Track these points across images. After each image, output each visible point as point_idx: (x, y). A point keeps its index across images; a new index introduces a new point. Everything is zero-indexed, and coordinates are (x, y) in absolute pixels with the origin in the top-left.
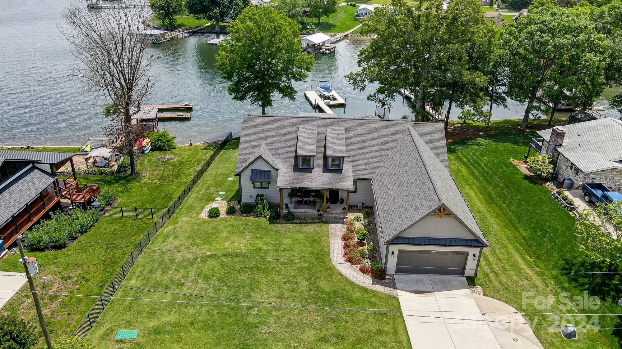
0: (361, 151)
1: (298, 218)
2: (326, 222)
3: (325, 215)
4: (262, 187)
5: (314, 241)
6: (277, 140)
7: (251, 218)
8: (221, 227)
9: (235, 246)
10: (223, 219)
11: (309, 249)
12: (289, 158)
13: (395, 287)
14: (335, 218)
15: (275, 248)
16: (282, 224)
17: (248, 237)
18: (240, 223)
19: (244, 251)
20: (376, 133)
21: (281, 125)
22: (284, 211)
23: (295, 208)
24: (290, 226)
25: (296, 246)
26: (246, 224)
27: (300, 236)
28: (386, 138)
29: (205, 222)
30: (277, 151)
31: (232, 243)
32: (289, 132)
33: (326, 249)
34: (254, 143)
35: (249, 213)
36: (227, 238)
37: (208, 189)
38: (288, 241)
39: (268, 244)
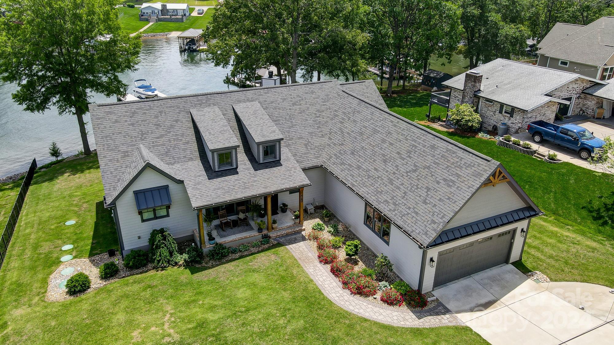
0: (292, 130)
1: (234, 252)
2: (279, 245)
3: (273, 234)
4: (156, 218)
5: (283, 279)
6: (162, 136)
7: (152, 273)
8: (105, 305)
9: (155, 334)
10: (99, 291)
12: (191, 159)
13: (447, 311)
14: (287, 235)
15: (229, 313)
16: (213, 267)
17: (169, 308)
18: (136, 287)
19: (177, 337)
20: (303, 102)
21: (161, 112)
22: (208, 247)
23: (222, 236)
24: (229, 266)
25: (263, 297)
26: (150, 287)
27: (256, 278)
28: (318, 107)
29: (65, 307)
30: (167, 153)
31: (146, 329)
32: (177, 121)
33: (310, 286)
34: (124, 148)
35: (145, 265)
36: (131, 324)
37: (36, 247)
38: (242, 293)
39: (212, 308)
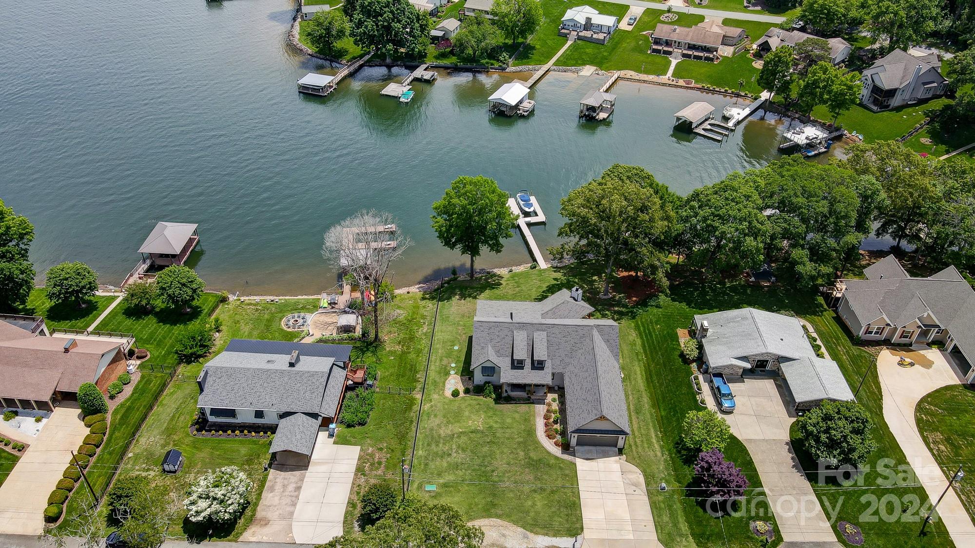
1: (514, 400)
2: (533, 403)
3: (533, 397)
4: (488, 376)
5: (525, 420)
6: (499, 342)
7: (481, 397)
8: (463, 406)
9: (476, 424)
10: (463, 398)
11: (523, 427)
12: (507, 356)
13: (574, 456)
14: (539, 399)
15: (501, 426)
16: (504, 404)
17: (483, 416)
18: (475, 402)
19: (482, 428)
20: (569, 337)
21: (501, 330)
22: (505, 395)
23: (512, 391)
24: (509, 406)
25: (515, 425)
26: (479, 404)
27: (517, 416)
28: (576, 341)
29: (451, 401)
30: (498, 351)
31: (474, 421)
32: (507, 335)
33: (534, 427)
34: (482, 345)
35: (480, 393)
36: (469, 418)
37: (441, 360)
38: (509, 420)
39: (496, 422)
